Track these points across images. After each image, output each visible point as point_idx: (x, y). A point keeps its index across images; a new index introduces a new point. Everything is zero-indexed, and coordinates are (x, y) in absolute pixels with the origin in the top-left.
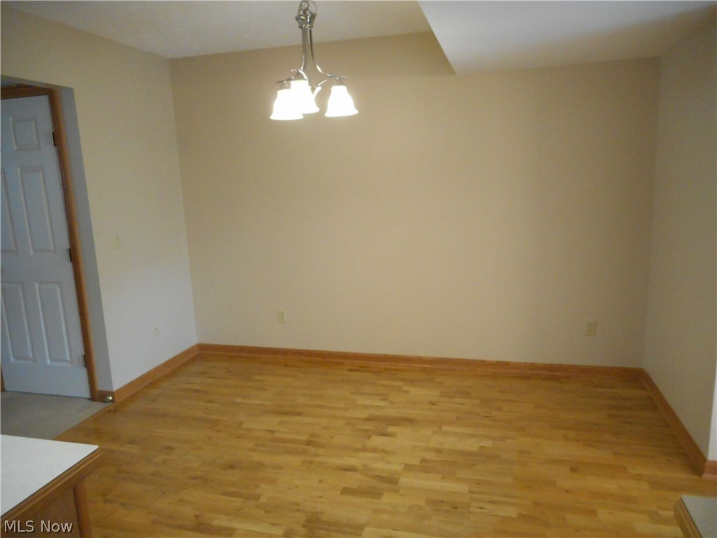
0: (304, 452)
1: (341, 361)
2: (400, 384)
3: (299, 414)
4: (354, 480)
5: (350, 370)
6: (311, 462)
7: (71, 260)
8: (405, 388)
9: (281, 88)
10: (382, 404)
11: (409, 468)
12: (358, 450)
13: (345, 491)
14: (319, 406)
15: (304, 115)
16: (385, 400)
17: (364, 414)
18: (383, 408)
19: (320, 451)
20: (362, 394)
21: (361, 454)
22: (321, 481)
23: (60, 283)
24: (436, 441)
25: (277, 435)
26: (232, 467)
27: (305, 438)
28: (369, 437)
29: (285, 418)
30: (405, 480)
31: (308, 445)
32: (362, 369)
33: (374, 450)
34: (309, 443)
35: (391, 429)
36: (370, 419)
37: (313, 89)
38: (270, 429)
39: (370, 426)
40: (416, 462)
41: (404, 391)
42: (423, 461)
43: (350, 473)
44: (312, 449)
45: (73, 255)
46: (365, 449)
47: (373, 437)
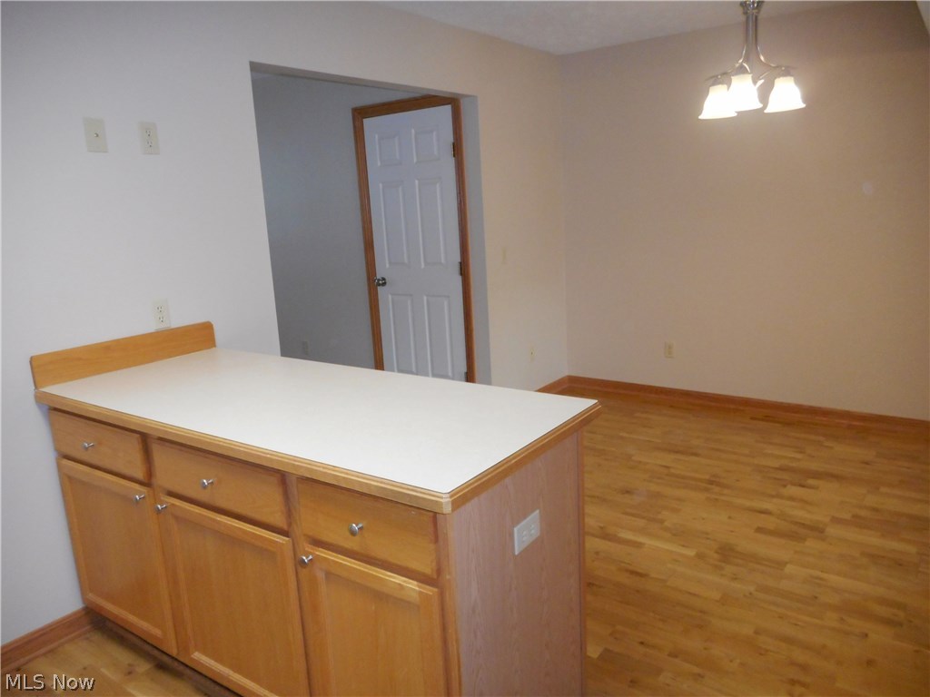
0: (706, 490)
1: (741, 408)
2: (822, 438)
3: (696, 455)
4: (771, 522)
5: (752, 418)
6: (716, 499)
7: (461, 274)
8: (827, 444)
9: (714, 84)
10: (799, 456)
11: (836, 521)
12: (773, 496)
13: (759, 530)
14: (718, 450)
15: (738, 113)
16: (801, 452)
17: (776, 464)
18: (799, 460)
19: (726, 491)
20: (771, 443)
21: (775, 500)
22: (730, 518)
23: (448, 297)
24: (871, 500)
25: (672, 471)
26: (628, 492)
27: (707, 477)
28: (785, 486)
29: (679, 456)
30: (832, 531)
31: (712, 484)
32: (767, 419)
33: (791, 499)
34: (711, 482)
35: (811, 482)
36: (782, 469)
37: (755, 82)
38: (664, 464)
39: (785, 476)
40: (847, 516)
41: (827, 447)
42: (855, 516)
43: (763, 515)
44: (717, 489)
45: (464, 269)
46: (779, 496)
47: (789, 486)
